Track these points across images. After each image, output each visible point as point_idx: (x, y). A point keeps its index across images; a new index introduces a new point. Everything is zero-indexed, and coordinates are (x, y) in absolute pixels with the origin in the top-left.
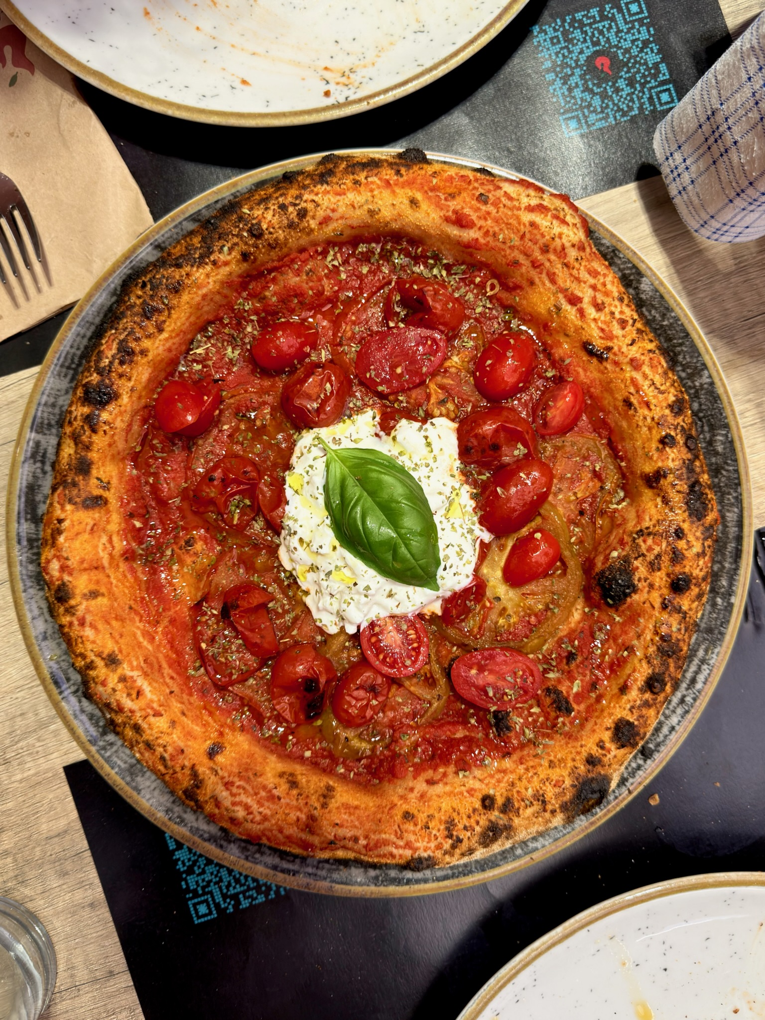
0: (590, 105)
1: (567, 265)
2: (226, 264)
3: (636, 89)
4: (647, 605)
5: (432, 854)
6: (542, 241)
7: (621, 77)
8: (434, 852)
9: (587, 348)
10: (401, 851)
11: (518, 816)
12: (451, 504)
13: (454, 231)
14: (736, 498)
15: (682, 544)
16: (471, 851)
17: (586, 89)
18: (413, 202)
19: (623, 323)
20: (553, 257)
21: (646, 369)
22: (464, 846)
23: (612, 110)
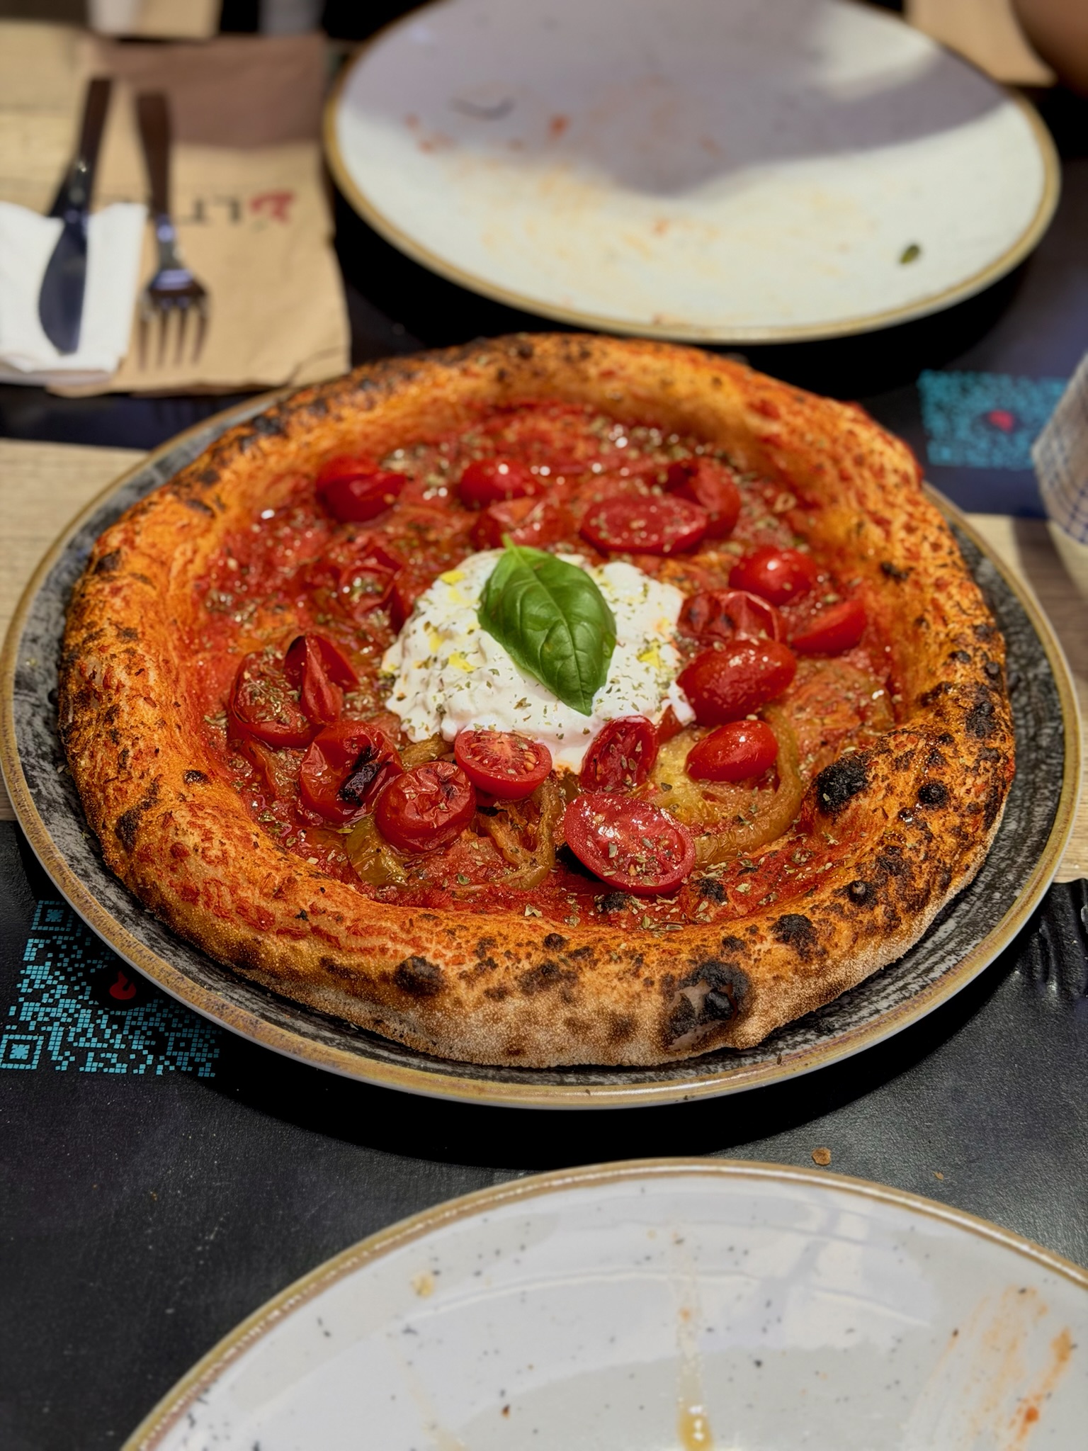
1: (883, 488)
2: (476, 376)
4: (879, 813)
5: (442, 967)
6: (856, 451)
8: (447, 964)
9: (887, 571)
10: (399, 947)
11: (592, 969)
12: (648, 650)
13: (755, 422)
15: (947, 750)
16: (499, 994)
18: (717, 382)
19: (936, 547)
20: (867, 474)
21: (954, 590)
22: (496, 978)
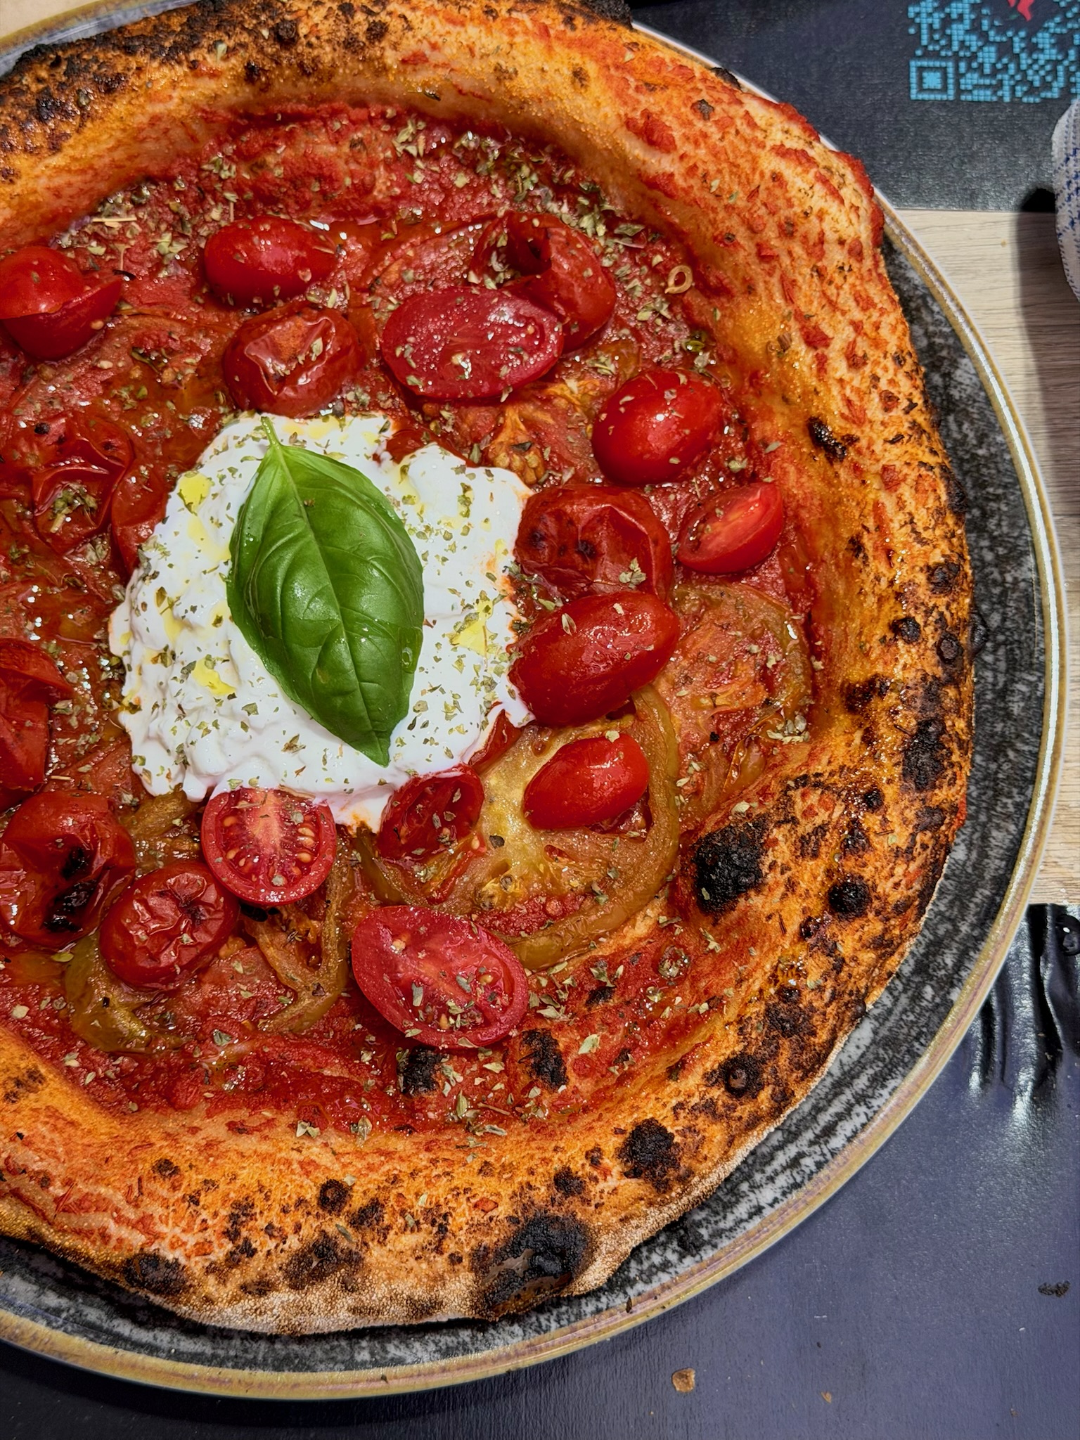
0: (974, 56)
1: (820, 273)
2: (214, 75)
3: (1067, 56)
4: (774, 922)
5: (183, 1261)
6: (784, 213)
7: (1047, 29)
8: (188, 1257)
9: (814, 428)
10: (124, 1232)
11: (382, 1243)
12: (469, 620)
13: (635, 149)
14: (1018, 806)
15: (871, 821)
16: (262, 1287)
17: (975, 28)
18: (579, 76)
19: (889, 401)
20: (798, 250)
21: (906, 491)
22: (255, 1267)
23: (1012, 77)
